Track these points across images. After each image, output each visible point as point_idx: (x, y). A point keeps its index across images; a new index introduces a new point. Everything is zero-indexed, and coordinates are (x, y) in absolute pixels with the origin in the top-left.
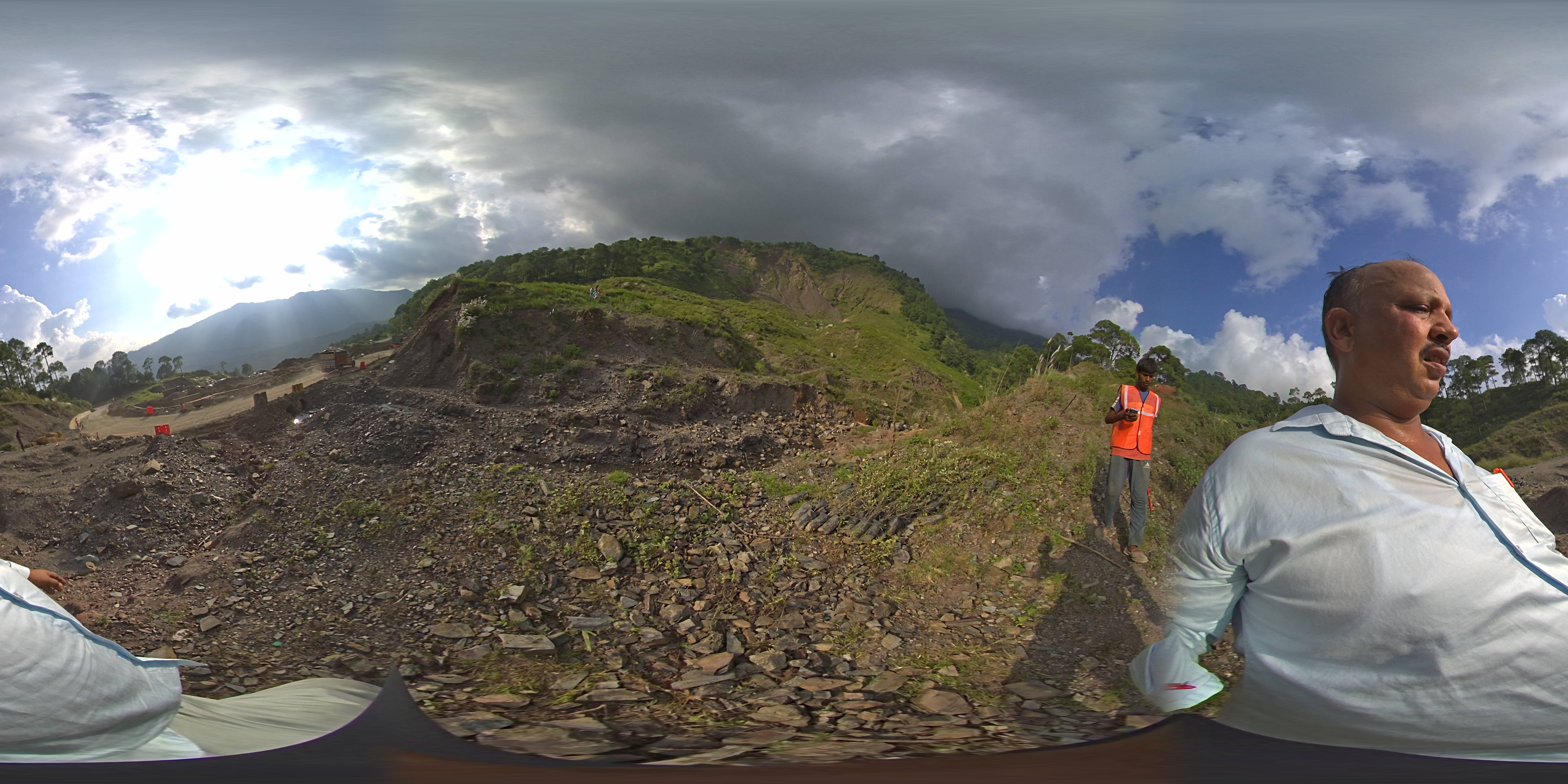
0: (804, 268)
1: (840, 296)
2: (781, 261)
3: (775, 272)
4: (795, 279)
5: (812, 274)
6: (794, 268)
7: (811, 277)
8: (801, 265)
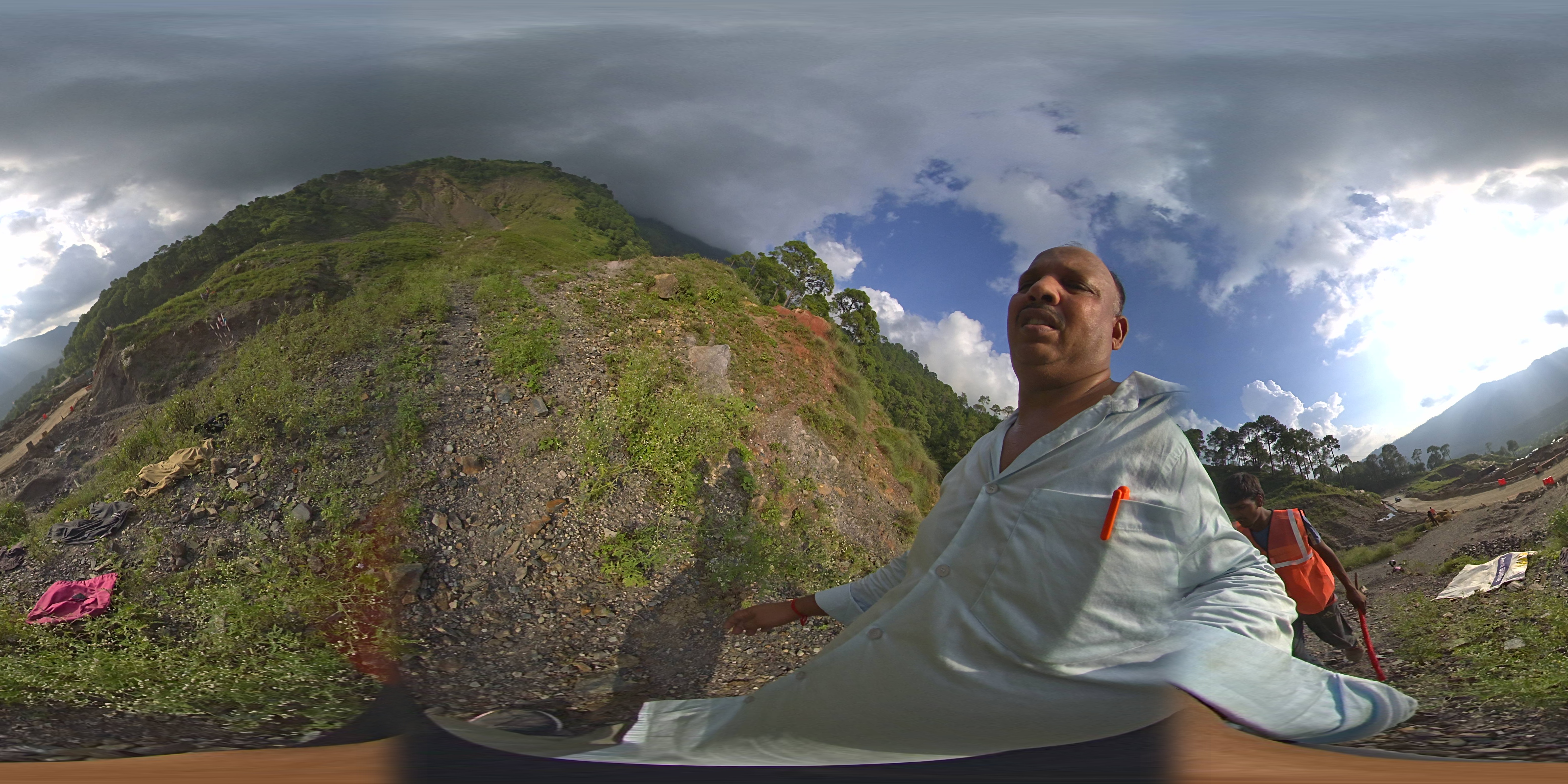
0: (450, 182)
1: (502, 205)
2: (419, 180)
3: (415, 193)
4: (442, 195)
5: (462, 187)
6: (438, 183)
7: (461, 190)
8: (446, 180)
